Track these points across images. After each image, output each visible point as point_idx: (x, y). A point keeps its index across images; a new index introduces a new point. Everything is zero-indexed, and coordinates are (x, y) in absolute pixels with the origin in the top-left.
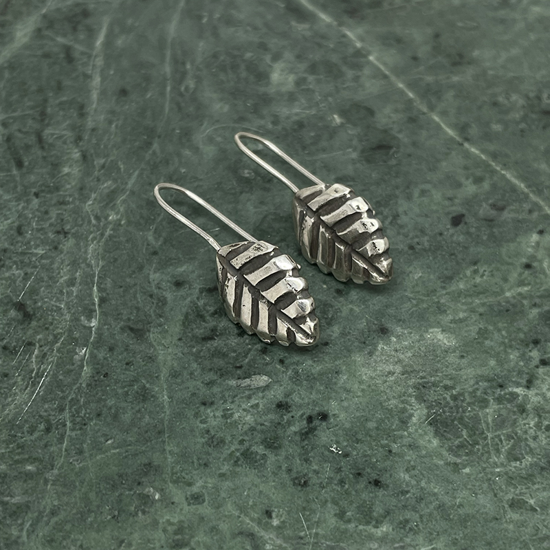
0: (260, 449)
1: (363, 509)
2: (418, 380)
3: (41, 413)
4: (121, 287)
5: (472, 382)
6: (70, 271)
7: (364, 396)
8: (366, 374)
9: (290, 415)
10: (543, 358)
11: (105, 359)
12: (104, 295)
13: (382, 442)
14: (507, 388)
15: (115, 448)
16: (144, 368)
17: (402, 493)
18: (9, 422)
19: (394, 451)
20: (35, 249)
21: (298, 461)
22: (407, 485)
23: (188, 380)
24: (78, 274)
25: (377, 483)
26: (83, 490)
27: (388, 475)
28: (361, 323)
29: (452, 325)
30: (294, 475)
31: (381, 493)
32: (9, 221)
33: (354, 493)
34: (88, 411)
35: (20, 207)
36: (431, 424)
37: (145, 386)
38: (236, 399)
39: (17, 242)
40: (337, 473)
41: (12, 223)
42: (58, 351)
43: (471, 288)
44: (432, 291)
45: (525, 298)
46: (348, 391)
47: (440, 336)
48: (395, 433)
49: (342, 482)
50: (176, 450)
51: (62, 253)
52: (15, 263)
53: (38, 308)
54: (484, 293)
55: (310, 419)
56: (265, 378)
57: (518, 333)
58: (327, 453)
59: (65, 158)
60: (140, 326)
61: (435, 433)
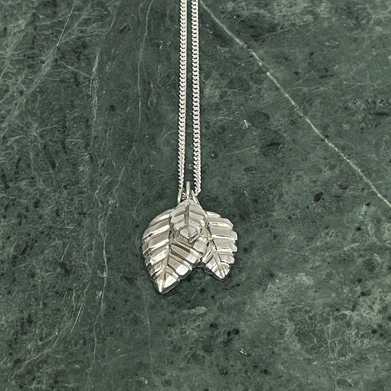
0: (201, 353)
1: (257, 387)
2: (291, 307)
3: (80, 333)
4: (119, 250)
5: (321, 308)
6: (88, 240)
7: (259, 318)
8: (261, 304)
9: (218, 331)
10: (363, 291)
11: (113, 298)
12: (110, 256)
13: (269, 347)
14: (340, 311)
15: (122, 354)
16: (135, 303)
17: (279, 377)
18: (63, 339)
19: (275, 352)
20: (68, 225)
21: (222, 360)
22: (282, 373)
23: (160, 310)
24: (94, 242)
25: (266, 372)
26: (106, 378)
27: (272, 367)
28: (259, 271)
29: (311, 271)
30: (221, 368)
31: (267, 377)
32: (51, 207)
33: (253, 378)
34: (106, 331)
35: (56, 197)
36: (297, 335)
37: (136, 315)
38: (187, 322)
39: (57, 221)
40: (244, 366)
41: (53, 208)
42: (86, 293)
43: (324, 245)
44: (301, 248)
45: (355, 251)
46: (250, 315)
47: (304, 278)
48: (276, 341)
49: (246, 371)
50: (155, 354)
51: (83, 228)
52: (57, 235)
53: (73, 266)
54: (331, 248)
55: (229, 334)
56: (203, 308)
57: (349, 275)
58: (238, 354)
59: (80, 160)
60: (131, 276)
61: (299, 341)
